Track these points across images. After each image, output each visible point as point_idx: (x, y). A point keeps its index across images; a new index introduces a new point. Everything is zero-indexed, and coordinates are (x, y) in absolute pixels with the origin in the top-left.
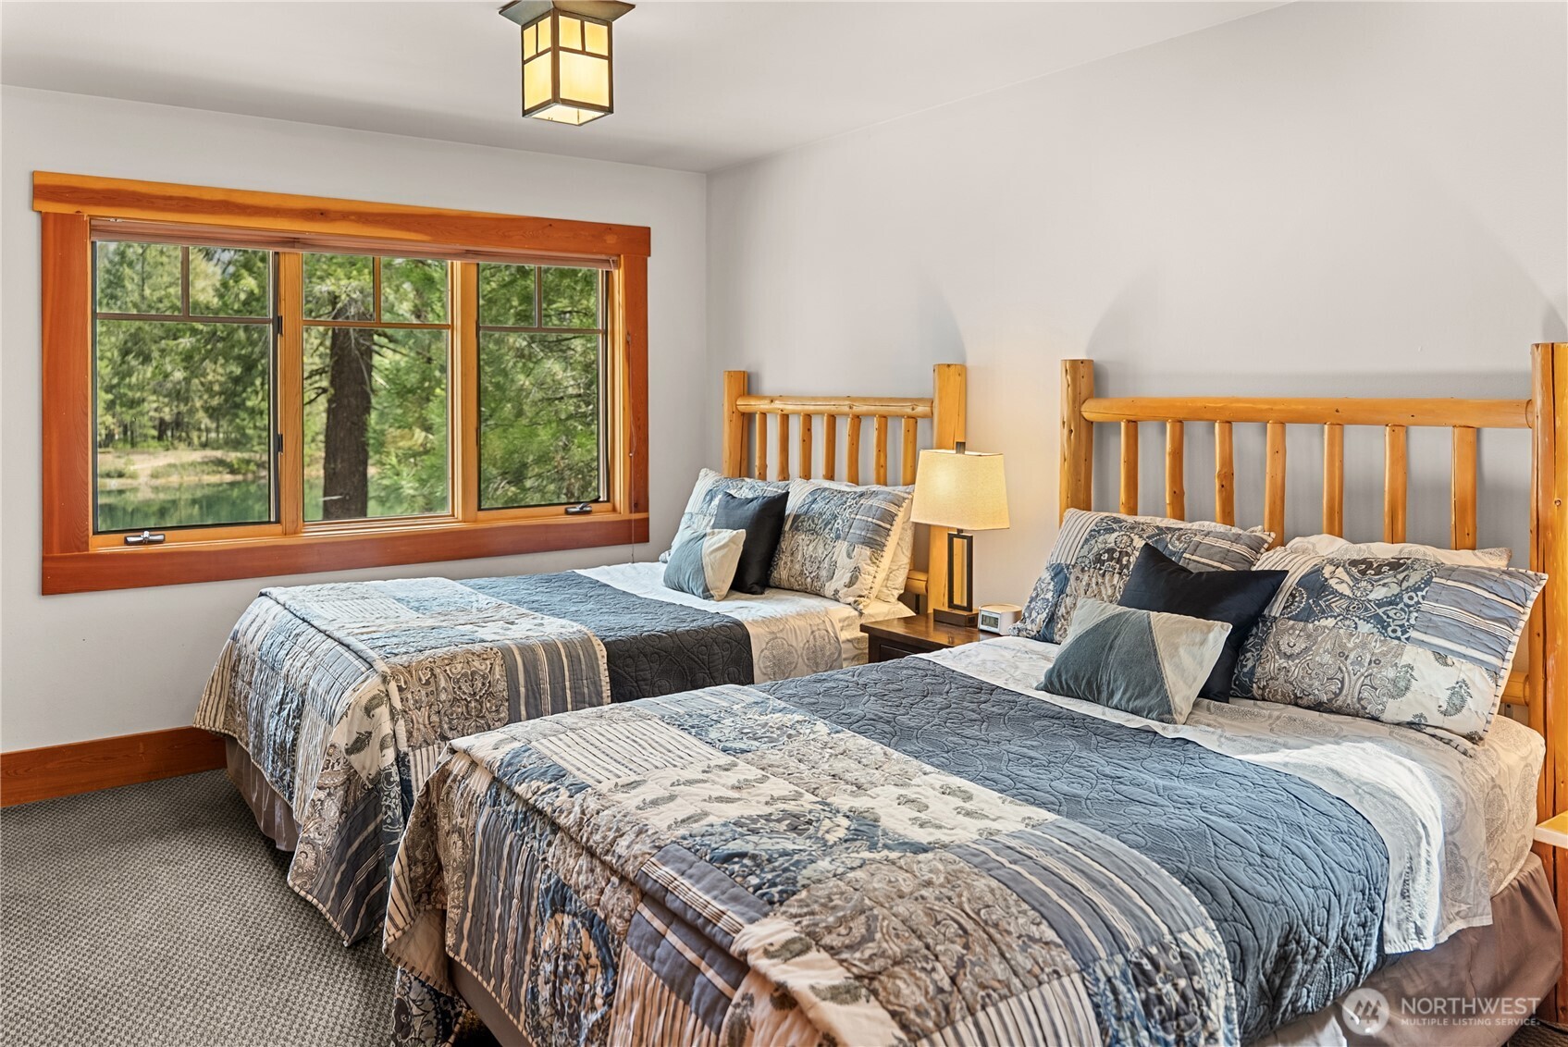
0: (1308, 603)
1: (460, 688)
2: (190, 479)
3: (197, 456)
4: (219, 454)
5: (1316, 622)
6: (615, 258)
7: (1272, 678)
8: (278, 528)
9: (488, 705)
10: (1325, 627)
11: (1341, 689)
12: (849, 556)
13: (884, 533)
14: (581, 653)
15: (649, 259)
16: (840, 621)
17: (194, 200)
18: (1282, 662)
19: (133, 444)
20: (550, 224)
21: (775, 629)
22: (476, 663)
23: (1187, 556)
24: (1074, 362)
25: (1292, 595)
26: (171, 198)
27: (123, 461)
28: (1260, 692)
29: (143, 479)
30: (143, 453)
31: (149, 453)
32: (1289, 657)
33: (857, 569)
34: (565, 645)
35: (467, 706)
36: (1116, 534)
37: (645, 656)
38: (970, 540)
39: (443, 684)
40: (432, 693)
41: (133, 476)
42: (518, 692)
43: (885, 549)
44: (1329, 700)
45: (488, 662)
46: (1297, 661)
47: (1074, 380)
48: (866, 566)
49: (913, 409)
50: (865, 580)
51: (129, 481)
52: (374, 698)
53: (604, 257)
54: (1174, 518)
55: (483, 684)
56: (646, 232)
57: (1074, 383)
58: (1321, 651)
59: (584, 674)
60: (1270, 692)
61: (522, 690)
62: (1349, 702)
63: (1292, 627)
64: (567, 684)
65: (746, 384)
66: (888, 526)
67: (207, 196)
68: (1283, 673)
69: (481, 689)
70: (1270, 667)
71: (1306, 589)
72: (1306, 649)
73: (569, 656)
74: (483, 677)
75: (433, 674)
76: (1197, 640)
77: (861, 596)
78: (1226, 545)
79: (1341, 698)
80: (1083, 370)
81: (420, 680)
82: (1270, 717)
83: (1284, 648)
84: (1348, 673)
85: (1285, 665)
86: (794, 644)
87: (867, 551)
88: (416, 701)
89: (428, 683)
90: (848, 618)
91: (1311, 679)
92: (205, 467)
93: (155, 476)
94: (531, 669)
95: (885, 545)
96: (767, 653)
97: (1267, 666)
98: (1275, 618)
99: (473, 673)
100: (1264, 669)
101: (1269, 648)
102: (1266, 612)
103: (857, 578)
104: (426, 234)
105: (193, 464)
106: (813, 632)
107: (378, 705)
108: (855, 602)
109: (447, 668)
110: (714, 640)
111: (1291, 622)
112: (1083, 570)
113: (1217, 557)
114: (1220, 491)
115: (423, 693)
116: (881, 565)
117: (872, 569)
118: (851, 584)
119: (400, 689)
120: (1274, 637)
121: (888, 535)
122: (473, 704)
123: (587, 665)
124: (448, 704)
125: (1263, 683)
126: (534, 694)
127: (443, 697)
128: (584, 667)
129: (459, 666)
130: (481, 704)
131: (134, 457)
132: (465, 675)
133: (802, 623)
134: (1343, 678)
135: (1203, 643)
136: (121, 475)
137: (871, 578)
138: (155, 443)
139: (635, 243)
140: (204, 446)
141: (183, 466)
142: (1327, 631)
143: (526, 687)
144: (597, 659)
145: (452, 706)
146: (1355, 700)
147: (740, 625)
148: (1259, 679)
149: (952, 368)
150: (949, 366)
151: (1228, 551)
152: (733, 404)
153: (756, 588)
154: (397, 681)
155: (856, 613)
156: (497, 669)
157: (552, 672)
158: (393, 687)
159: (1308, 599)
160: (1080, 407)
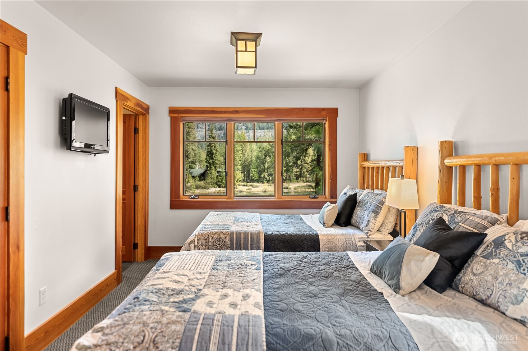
0: (492, 250)
1: (215, 242)
2: (303, 190)
3: (305, 184)
4: (310, 184)
5: (491, 260)
6: (326, 118)
7: (466, 284)
8: (226, 197)
9: (223, 248)
10: (494, 263)
11: (491, 295)
12: (368, 216)
13: (380, 208)
14: (255, 237)
15: (337, 118)
16: (359, 239)
17: (204, 111)
18: (472, 277)
19: (291, 181)
20: (304, 109)
21: (330, 238)
22: (222, 236)
23: (460, 224)
24: (442, 142)
25: (488, 246)
26: (199, 111)
27: (288, 185)
28: (461, 289)
29: (292, 189)
30: (292, 183)
31: (294, 183)
32: (475, 275)
33: (369, 221)
34: (251, 234)
35: (217, 248)
36: (438, 212)
37: (278, 241)
38: (405, 213)
39: (210, 240)
40: (207, 242)
41: (290, 189)
42: (233, 246)
43: (379, 214)
44: (486, 299)
45: (225, 236)
46: (477, 277)
47: (442, 149)
48: (372, 220)
49: (399, 164)
50: (371, 225)
51: (289, 190)
52: (191, 241)
53: (322, 118)
54: (475, 208)
55: (223, 242)
56: (336, 110)
57: (442, 151)
58: (488, 274)
59: (255, 243)
60: (465, 290)
61: (235, 245)
62: (493, 302)
63: (481, 261)
64: (249, 245)
65: (366, 157)
66: (382, 206)
67: (207, 110)
68: (471, 282)
69: (222, 243)
70: (467, 278)
71: (494, 244)
72: (483, 272)
73: (251, 237)
74: (223, 240)
75: (208, 237)
76: (421, 259)
77: (369, 231)
78: (478, 220)
79: (490, 299)
80: (446, 145)
81: (204, 238)
82: (447, 300)
83: (474, 270)
84: (496, 287)
85: (472, 278)
86: (338, 244)
87: (373, 215)
88: (202, 244)
89: (206, 239)
90: (362, 238)
91: (480, 287)
92: (307, 187)
93: (295, 189)
94: (238, 240)
95: (379, 213)
96: (326, 246)
97: (466, 278)
98: (477, 255)
99: (220, 238)
100: (464, 278)
101: (469, 269)
102: (475, 252)
103: (369, 224)
104: (265, 115)
105: (304, 186)
106: (346, 241)
107: (191, 243)
108: (367, 232)
109: (213, 236)
110: (305, 239)
111: (482, 258)
112: (422, 227)
113: (472, 226)
114: (492, 197)
115: (204, 242)
116: (377, 220)
117: (374, 221)
118: (366, 226)
119: (198, 240)
120: (473, 265)
121: (381, 209)
122: (219, 247)
123: (256, 240)
124: (211, 246)
125: (463, 285)
126: (238, 247)
127: (210, 244)
128: (255, 241)
129: (216, 236)
130: (221, 247)
131: (291, 184)
132: (217, 238)
133: (342, 237)
134: (493, 289)
135: (423, 261)
136: (287, 188)
137: (373, 224)
138: (295, 181)
139: (333, 113)
140: (307, 182)
141: (301, 187)
142: (494, 265)
143: (236, 245)
144: (260, 239)
145: (212, 247)
146: (496, 302)
147: (317, 235)
148: (462, 283)
149: (409, 148)
150: (408, 146)
151: (479, 223)
152: (360, 164)
153: (343, 225)
154: (198, 237)
155: (366, 236)
156: (227, 238)
157: (244, 241)
158: (196, 239)
159: (493, 248)
160: (444, 160)
